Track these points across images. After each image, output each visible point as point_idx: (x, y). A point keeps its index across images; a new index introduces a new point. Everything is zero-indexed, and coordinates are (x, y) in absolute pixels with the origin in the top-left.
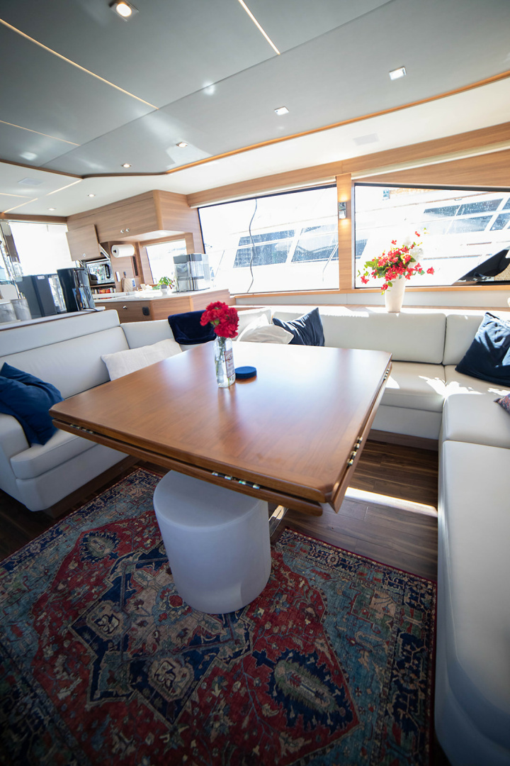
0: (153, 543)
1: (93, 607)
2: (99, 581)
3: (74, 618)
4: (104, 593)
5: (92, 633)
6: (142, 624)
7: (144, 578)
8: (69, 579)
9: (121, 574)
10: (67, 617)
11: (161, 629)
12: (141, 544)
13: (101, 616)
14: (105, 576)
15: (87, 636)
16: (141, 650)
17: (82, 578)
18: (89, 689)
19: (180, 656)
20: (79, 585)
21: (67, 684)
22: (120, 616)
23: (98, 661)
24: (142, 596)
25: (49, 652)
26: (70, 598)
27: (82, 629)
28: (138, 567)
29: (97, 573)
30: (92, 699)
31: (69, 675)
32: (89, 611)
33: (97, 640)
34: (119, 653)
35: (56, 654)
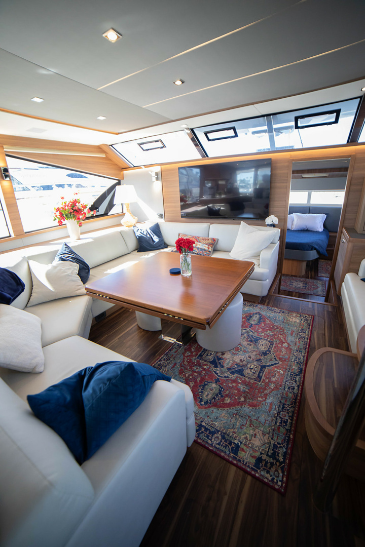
0: (206, 365)
1: (249, 378)
2: (235, 381)
3: (256, 383)
4: (240, 376)
5: (260, 373)
6: (250, 357)
7: (229, 363)
8: (236, 397)
9: (229, 373)
10: (257, 387)
11: (250, 351)
12: (208, 370)
13: (251, 373)
14: (231, 380)
15: (261, 374)
16: (259, 355)
17: (235, 391)
18: (277, 365)
19: (257, 344)
20: (239, 390)
21: (279, 372)
22: (249, 366)
23: (268, 366)
24: (238, 361)
25: (272, 386)
26: (247, 390)
27: (259, 377)
28: (223, 367)
29: (230, 385)
30: (279, 363)
31: (275, 374)
32: (251, 379)
33: (261, 370)
34: (263, 361)
35: (272, 382)
